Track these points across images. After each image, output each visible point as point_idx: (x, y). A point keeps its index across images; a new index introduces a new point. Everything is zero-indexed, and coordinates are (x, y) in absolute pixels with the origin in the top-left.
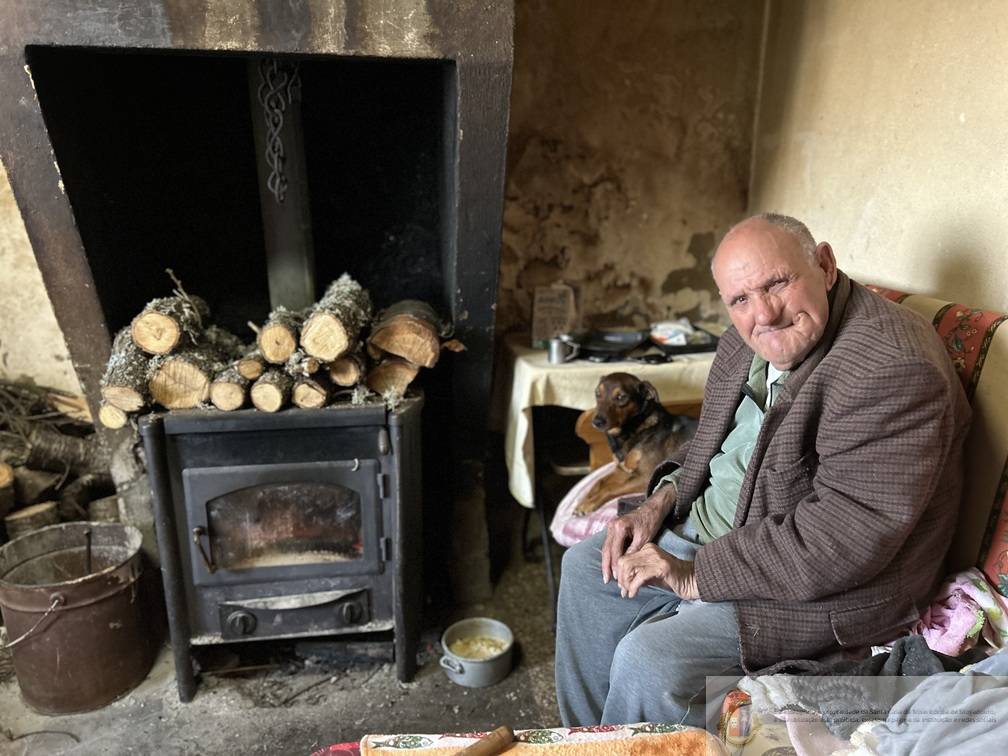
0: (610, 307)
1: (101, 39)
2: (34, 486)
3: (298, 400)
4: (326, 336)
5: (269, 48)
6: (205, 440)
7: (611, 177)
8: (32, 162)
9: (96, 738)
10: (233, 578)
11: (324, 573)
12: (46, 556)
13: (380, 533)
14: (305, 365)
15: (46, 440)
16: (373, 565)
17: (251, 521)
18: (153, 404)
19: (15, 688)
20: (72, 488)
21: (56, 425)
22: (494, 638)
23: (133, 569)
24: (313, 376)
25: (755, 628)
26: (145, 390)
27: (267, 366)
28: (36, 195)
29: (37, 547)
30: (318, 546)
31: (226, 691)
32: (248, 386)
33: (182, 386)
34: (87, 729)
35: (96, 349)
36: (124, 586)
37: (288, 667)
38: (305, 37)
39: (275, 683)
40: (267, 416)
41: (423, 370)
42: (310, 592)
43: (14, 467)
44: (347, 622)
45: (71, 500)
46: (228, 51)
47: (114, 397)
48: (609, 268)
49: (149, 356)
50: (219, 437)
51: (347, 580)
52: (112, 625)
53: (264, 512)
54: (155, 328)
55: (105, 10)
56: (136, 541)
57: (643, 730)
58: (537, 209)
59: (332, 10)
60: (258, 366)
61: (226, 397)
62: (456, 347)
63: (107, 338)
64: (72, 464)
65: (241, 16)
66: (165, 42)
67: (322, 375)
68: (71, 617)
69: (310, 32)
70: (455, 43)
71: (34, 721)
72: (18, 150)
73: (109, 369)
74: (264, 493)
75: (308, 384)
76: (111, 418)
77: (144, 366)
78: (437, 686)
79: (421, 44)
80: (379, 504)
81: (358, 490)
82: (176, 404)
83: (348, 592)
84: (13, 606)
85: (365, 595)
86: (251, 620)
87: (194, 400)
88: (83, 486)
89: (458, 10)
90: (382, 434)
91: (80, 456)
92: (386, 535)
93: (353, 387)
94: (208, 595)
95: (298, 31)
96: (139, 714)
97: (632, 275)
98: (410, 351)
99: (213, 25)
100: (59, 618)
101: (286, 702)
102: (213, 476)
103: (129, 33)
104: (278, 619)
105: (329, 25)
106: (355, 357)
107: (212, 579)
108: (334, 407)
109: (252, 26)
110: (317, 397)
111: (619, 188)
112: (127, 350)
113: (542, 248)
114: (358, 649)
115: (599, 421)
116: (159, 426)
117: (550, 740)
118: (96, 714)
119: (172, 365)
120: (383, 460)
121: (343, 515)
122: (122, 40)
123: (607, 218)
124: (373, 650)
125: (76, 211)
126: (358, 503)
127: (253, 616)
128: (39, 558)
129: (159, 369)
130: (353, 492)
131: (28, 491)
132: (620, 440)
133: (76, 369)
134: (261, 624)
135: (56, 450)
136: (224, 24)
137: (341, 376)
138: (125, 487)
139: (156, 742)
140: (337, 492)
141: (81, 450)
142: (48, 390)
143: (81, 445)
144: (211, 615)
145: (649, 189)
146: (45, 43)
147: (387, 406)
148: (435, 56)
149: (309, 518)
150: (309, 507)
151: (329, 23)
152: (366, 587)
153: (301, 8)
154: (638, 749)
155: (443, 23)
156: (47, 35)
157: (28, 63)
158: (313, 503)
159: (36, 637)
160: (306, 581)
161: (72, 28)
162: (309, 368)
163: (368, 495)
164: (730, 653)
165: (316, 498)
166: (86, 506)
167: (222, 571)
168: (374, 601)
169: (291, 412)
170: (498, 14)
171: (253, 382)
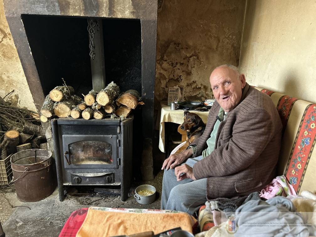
0: (194, 94)
1: (41, 12)
2: (25, 138)
3: (95, 117)
4: (103, 99)
5: (87, 15)
6: (69, 126)
7: (196, 55)
8: (23, 47)
9: (35, 209)
10: (75, 167)
11: (101, 167)
12: (26, 158)
13: (118, 157)
14: (97, 107)
15: (29, 125)
16: (115, 166)
17: (81, 151)
18: (54, 116)
19: (16, 194)
20: (36, 139)
21: (32, 122)
22: (151, 190)
23: (48, 163)
24: (99, 110)
25: (211, 187)
26: (53, 111)
27: (87, 107)
28: (24, 56)
29: (24, 155)
30: (100, 159)
31: (73, 199)
32: (81, 112)
33: (63, 111)
34: (33, 206)
35: (41, 100)
36: (46, 167)
37: (91, 194)
38: (97, 12)
39: (87, 199)
40: (86, 121)
41: (132, 110)
42: (97, 172)
43: (20, 132)
44: (107, 182)
45: (35, 143)
46: (76, 16)
47: (44, 113)
48: (194, 82)
49: (54, 102)
50: (72, 126)
51: (108, 170)
52: (42, 178)
53: (85, 148)
54: (56, 94)
55: (43, 5)
56: (50, 155)
57: (169, 212)
58: (172, 64)
59: (105, 5)
60: (84, 106)
61: (75, 115)
62: (142, 103)
63: (44, 97)
64: (35, 133)
65: (80, 6)
66: (59, 14)
67: (102, 109)
68: (30, 175)
69: (98, 11)
70: (140, 14)
71: (20, 203)
72: (19, 43)
73: (43, 105)
74: (85, 143)
75: (98, 112)
76: (44, 119)
77: (53, 105)
78: (132, 203)
79: (130, 14)
80: (118, 148)
81: (111, 144)
82: (61, 116)
83: (108, 173)
84: (15, 170)
85: (113, 174)
86: (80, 179)
87: (66, 115)
88: (38, 139)
89: (141, 4)
90: (119, 128)
91: (38, 130)
92: (119, 158)
93: (111, 114)
94: (68, 171)
95: (95, 11)
96: (48, 204)
97: (201, 85)
98: (128, 104)
99: (71, 9)
100: (27, 174)
101: (89, 204)
102: (70, 137)
103: (49, 11)
104: (88, 180)
105: (104, 9)
106: (112, 105)
107: (69, 167)
108: (105, 119)
109: (82, 9)
110: (100, 116)
111: (198, 58)
112: (48, 100)
113: (174, 76)
114: (112, 191)
115: (182, 127)
116: (56, 122)
117: (141, 212)
118: (36, 203)
119: (60, 105)
120: (119, 135)
121: (107, 151)
122: (47, 13)
123: (194, 67)
124: (116, 191)
125: (35, 61)
126: (112, 148)
127: (81, 178)
128: (24, 158)
129: (56, 106)
130: (110, 144)
131: (23, 139)
132: (190, 133)
133: (35, 105)
134: (83, 181)
135: (31, 128)
136: (75, 8)
137: (107, 110)
138: (49, 140)
139: (51, 211)
140: (105, 144)
141: (38, 129)
142: (30, 111)
143: (38, 127)
144: (69, 177)
145: (207, 58)
146: (27, 14)
147: (120, 120)
148: (134, 18)
149: (97, 151)
150: (97, 148)
151: (104, 8)
152: (113, 172)
153: (96, 4)
154: (166, 216)
155: (137, 9)
156: (27, 11)
157: (22, 19)
158: (98, 147)
159: (21, 179)
160: (96, 169)
161: (34, 9)
162: (98, 107)
163: (114, 145)
164: (203, 194)
165: (99, 146)
166: (39, 145)
167: (72, 165)
168: (115, 177)
169: (93, 120)
170: (153, 6)
171: (83, 111)
